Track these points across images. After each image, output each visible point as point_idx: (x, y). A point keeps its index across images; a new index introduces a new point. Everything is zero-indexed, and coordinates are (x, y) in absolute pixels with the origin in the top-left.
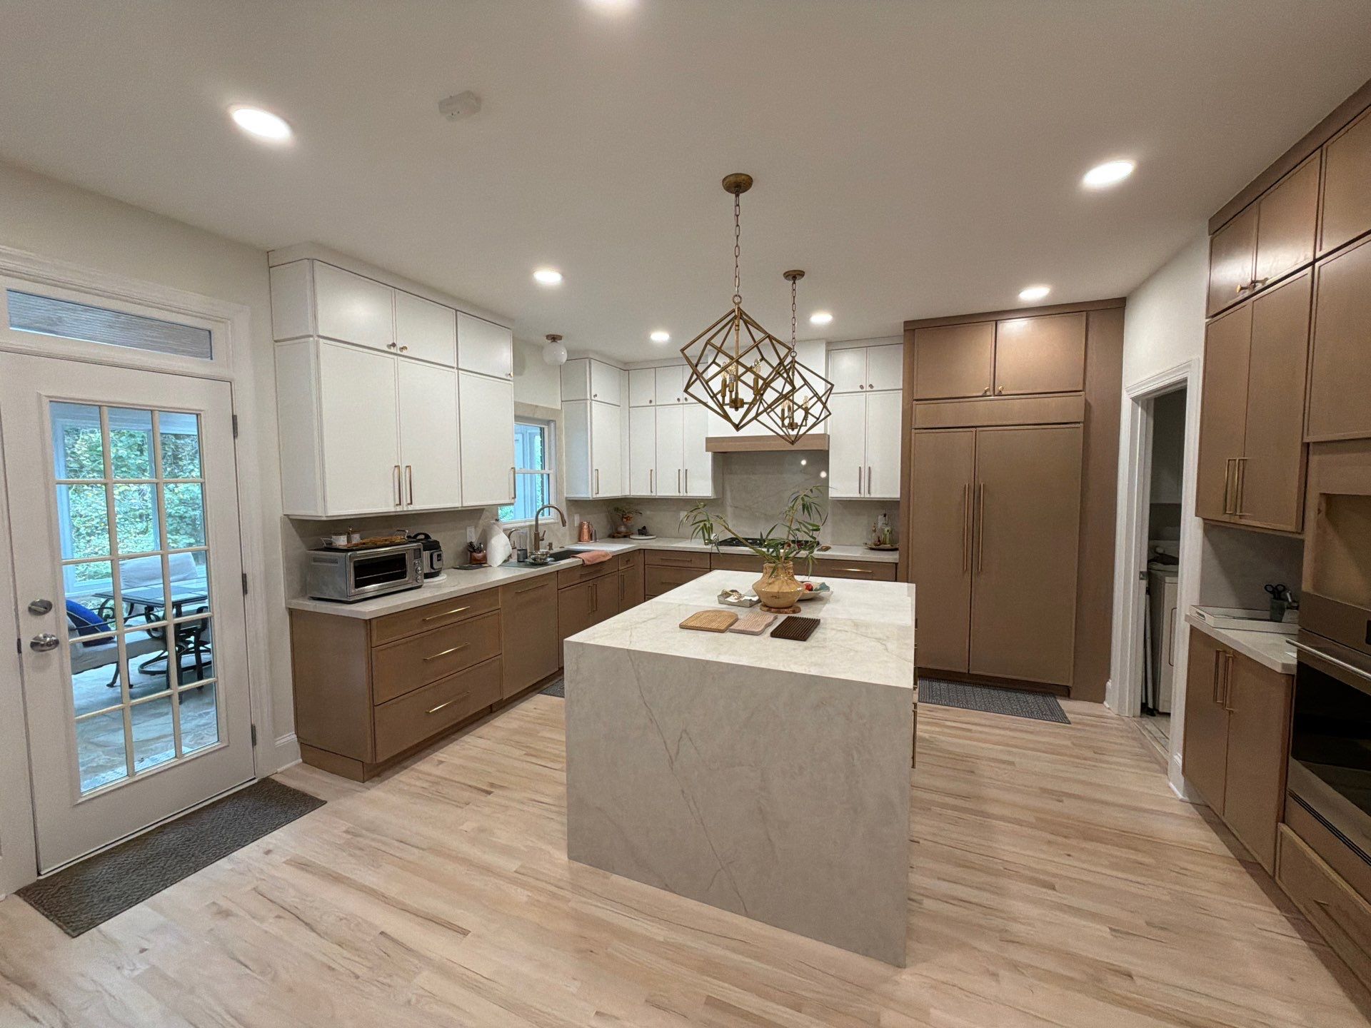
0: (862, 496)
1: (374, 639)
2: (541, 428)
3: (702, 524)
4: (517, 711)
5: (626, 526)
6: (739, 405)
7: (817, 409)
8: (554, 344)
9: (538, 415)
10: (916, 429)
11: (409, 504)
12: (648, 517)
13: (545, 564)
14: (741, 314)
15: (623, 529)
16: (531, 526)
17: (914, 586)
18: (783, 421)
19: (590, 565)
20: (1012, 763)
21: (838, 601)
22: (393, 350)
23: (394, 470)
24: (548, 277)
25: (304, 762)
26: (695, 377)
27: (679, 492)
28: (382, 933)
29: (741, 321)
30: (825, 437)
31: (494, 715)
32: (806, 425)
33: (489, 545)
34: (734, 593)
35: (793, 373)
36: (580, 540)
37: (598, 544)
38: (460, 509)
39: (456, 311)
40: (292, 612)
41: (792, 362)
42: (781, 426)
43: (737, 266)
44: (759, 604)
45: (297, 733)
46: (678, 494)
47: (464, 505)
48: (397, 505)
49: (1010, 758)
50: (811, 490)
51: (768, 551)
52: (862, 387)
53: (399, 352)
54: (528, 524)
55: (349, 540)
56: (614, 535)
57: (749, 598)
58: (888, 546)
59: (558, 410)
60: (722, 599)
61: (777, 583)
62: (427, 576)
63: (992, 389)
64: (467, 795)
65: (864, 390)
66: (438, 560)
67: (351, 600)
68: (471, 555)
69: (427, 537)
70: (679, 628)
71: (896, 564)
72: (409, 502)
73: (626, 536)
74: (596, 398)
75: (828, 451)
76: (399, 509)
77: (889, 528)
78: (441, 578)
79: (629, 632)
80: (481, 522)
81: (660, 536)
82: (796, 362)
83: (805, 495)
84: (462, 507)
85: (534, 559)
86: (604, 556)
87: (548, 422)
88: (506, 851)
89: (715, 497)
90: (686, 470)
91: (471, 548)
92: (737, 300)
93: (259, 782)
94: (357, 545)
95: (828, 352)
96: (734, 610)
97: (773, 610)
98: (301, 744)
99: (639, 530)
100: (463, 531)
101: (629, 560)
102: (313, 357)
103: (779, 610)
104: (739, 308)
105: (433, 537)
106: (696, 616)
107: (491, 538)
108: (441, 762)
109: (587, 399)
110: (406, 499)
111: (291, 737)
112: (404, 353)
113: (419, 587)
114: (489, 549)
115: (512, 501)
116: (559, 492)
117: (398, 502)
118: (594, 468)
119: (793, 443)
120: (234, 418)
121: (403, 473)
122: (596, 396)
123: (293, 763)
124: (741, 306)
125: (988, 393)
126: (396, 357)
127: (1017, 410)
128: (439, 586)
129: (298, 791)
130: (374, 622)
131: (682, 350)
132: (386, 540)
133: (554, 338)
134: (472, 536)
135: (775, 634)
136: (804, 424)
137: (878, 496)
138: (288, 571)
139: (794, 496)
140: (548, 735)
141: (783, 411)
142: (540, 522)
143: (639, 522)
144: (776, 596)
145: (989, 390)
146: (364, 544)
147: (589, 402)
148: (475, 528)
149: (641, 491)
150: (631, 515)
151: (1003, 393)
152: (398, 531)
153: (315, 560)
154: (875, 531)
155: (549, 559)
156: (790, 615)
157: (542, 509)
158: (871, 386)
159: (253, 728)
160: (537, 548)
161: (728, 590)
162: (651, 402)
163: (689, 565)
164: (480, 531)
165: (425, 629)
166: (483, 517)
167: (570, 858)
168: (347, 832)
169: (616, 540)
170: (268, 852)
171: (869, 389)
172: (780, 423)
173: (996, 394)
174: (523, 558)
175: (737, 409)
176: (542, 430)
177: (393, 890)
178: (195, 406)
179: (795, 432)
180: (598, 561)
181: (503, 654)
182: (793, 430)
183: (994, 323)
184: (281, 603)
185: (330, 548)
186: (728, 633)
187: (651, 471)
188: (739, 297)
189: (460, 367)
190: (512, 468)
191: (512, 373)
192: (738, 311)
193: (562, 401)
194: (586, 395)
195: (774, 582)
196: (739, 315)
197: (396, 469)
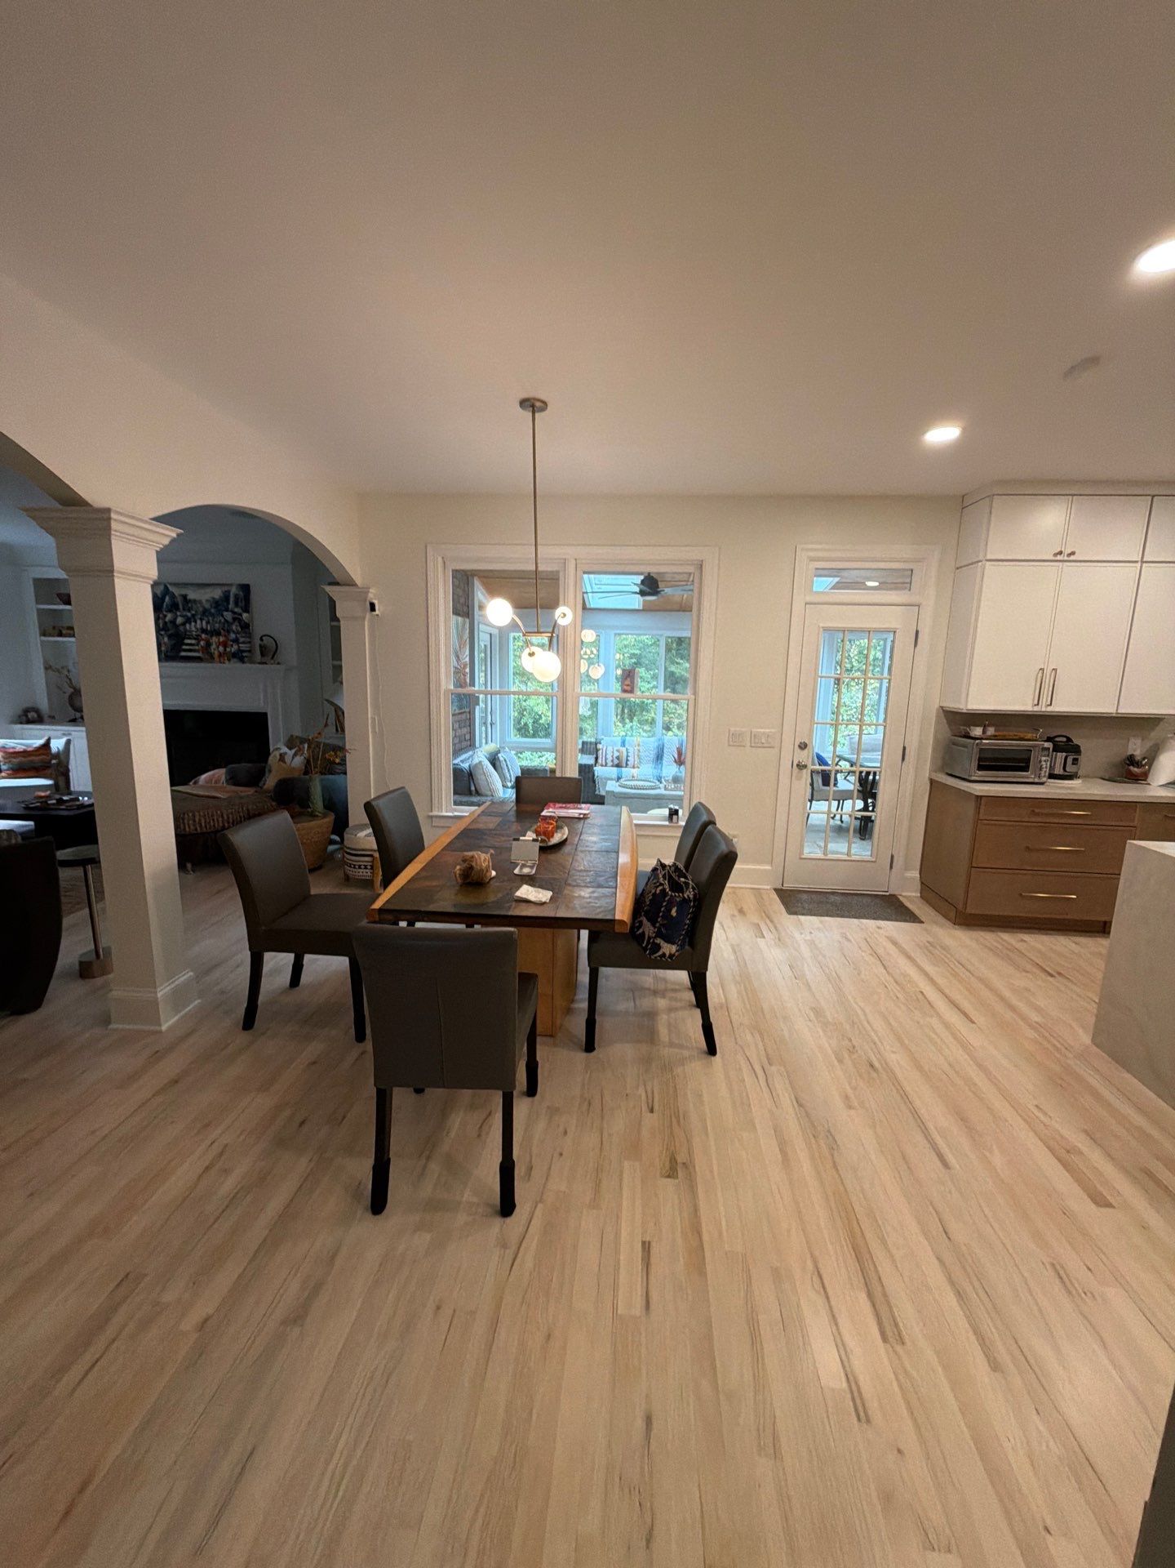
1: (982, 811)
11: (1048, 705)
22: (1059, 558)
23: (1036, 672)
25: (921, 895)
28: (922, 992)
33: (1155, 762)
38: (1114, 715)
39: (1154, 496)
40: (932, 781)
45: (920, 873)
47: (1121, 712)
48: (1035, 705)
53: (1066, 558)
55: (984, 732)
62: (1055, 776)
64: (1029, 967)
66: (1073, 764)
68: (1127, 768)
69: (1068, 739)
72: (1049, 703)
76: (1036, 709)
78: (1074, 782)
80: (1153, 734)
84: (1117, 714)
88: (1038, 1009)
91: (1131, 761)
93: (889, 895)
94: (989, 736)
98: (922, 883)
100: (1123, 741)
102: (978, 580)
105: (1076, 741)
107: (1162, 754)
110: (1045, 700)
112: (1074, 558)
113: (1042, 784)
117: (1036, 702)
120: (917, 632)
121: (1048, 676)
123: (914, 894)
126: (1061, 564)
128: (1070, 789)
129: (906, 905)
130: (983, 799)
134: (1136, 748)
138: (934, 750)
146: (996, 735)
148: (1143, 740)
152: (1031, 728)
153: (954, 744)
159: (892, 857)
164: (1148, 744)
165: (1033, 820)
167: (1093, 1041)
168: (928, 942)
170: (879, 928)
177: (940, 981)
178: (893, 625)
184: (926, 774)
185: (967, 736)
189: (1146, 559)
197: (1041, 671)
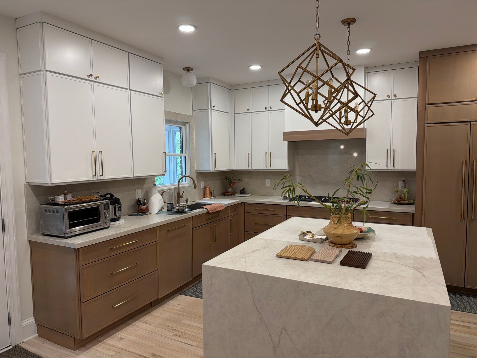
0: (389, 169)
1: (81, 260)
2: (180, 127)
3: (288, 188)
4: (166, 305)
5: (232, 188)
6: (318, 109)
8: (188, 73)
9: (179, 119)
10: (427, 124)
11: (101, 175)
12: (246, 183)
13: (185, 212)
15: (230, 190)
16: (175, 188)
17: (431, 229)
19: (211, 213)
21: (380, 240)
22: (91, 78)
23: (92, 155)
24: (187, 29)
25: (38, 336)
26: (288, 91)
27: (266, 167)
29: (320, 51)
30: (364, 130)
31: (154, 308)
32: (356, 122)
33: (150, 201)
34: (309, 233)
36: (204, 197)
37: (215, 199)
38: (132, 178)
39: (129, 53)
40: (31, 243)
43: (317, 14)
44: (327, 241)
45: (35, 318)
46: (265, 168)
47: (135, 176)
48: (94, 176)
51: (333, 205)
52: (389, 96)
53: (94, 80)
54: (173, 187)
55: (65, 198)
56: (225, 194)
57: (320, 237)
58: (406, 202)
59: (190, 116)
60: (302, 237)
61: (340, 227)
62: (113, 220)
65: (390, 98)
66: (119, 211)
67: (67, 236)
68: (139, 206)
69: (112, 196)
70: (276, 257)
71: (413, 213)
72: (101, 174)
73: (232, 194)
74: (214, 108)
75: (365, 139)
76: (95, 178)
77: (407, 190)
78: (121, 222)
79: (244, 259)
80: (144, 186)
81: (253, 194)
83: (358, 169)
84: (134, 177)
85: (178, 210)
86: (220, 207)
87: (185, 124)
89: (289, 170)
90: (271, 153)
91: (139, 202)
92: (317, 37)
93: (12, 348)
94: (70, 201)
95: (366, 74)
96: (311, 245)
97: (337, 245)
98: (38, 325)
99: (240, 191)
100: (135, 192)
101: (235, 210)
102: (43, 84)
103: (342, 246)
104: (318, 42)
105: (116, 196)
106: (286, 249)
107: (151, 196)
108: (122, 339)
109: (209, 109)
110: (99, 172)
111: (32, 320)
112: (98, 80)
113: (108, 228)
114: (149, 203)
115: (164, 173)
116: (192, 167)
117: (94, 174)
118: (214, 152)
119: (347, 134)
121: (97, 156)
122: (214, 106)
123: (32, 337)
124: (320, 41)
126: (93, 83)
128: (119, 227)
129: (36, 355)
130: (81, 250)
131: (280, 73)
132: (87, 198)
133: (188, 70)
134: (139, 195)
135: (343, 264)
137: (400, 168)
138: (29, 217)
140: (188, 323)
142: (180, 186)
143: (240, 186)
144: (340, 236)
146: (74, 200)
147: (210, 111)
149: (242, 166)
150: (235, 181)
152: (94, 192)
153: (45, 211)
154: (397, 192)
155: (187, 209)
156: (351, 249)
157: (182, 178)
158: (395, 96)
159: (9, 315)
160: (179, 202)
161: (305, 231)
162: (248, 110)
163: (273, 213)
164: (144, 192)
165: (111, 254)
166: (146, 182)
169: (227, 196)
171: (393, 98)
172: (339, 121)
174: (170, 210)
175: (316, 112)
176: (181, 129)
179: (349, 127)
180: (216, 211)
181: (159, 270)
182: (347, 125)
184: (25, 238)
185: (54, 203)
186: (310, 262)
187: (248, 153)
188: (319, 35)
189: (131, 89)
190: (164, 153)
191: (163, 93)
192: (318, 44)
193: (193, 110)
194: (208, 106)
195: (338, 227)
196: (319, 47)
197: (93, 153)
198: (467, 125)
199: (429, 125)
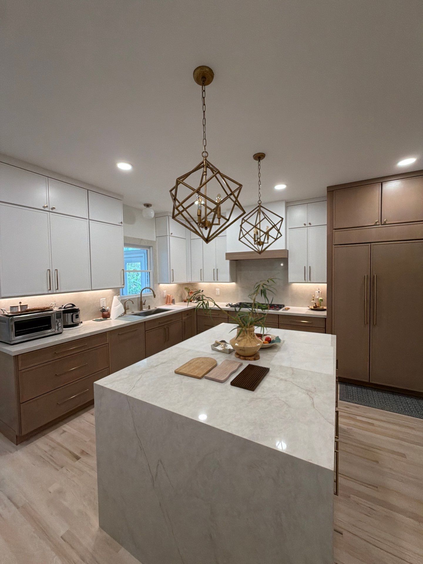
0: (306, 282)
1: (20, 365)
2: (146, 250)
6: (207, 226)
7: (273, 233)
8: (148, 208)
9: (142, 244)
10: (335, 245)
14: (208, 165)
16: (138, 298)
17: (335, 336)
18: (255, 241)
20: (404, 456)
21: (286, 349)
22: (46, 209)
24: (124, 166)
27: (214, 280)
29: (208, 170)
30: (286, 252)
32: (268, 243)
34: (222, 343)
35: (260, 213)
36: (166, 303)
39: (88, 190)
41: (259, 206)
42: (253, 244)
44: (234, 353)
47: (93, 289)
49: (402, 451)
50: (268, 281)
52: (305, 224)
53: (50, 210)
57: (230, 347)
58: (320, 308)
59: (155, 241)
60: (213, 347)
61: (243, 340)
62: (68, 327)
63: (380, 221)
65: (306, 226)
68: (103, 313)
69: (73, 305)
70: (174, 373)
71: (325, 319)
72: (57, 288)
73: (190, 301)
74: (172, 235)
75: (288, 258)
76: (50, 292)
77: (321, 298)
79: (140, 376)
82: (261, 206)
83: (264, 284)
87: (149, 247)
90: (217, 269)
91: (103, 309)
92: (205, 155)
95: (287, 208)
96: (217, 357)
97: (242, 358)
100: (99, 301)
103: (245, 357)
104: (206, 160)
105: (77, 306)
106: (190, 363)
108: (64, 432)
109: (168, 236)
110: (54, 287)
112: (54, 211)
113: (61, 333)
115: (123, 286)
116: (155, 280)
117: (49, 289)
118: (171, 269)
119: (260, 253)
121: (53, 274)
122: (172, 234)
125: (378, 224)
126: (48, 213)
127: (397, 232)
130: (19, 356)
133: (148, 205)
134: (104, 303)
135: (233, 384)
136: (266, 241)
137: (315, 282)
139: (258, 285)
141: (255, 235)
142: (142, 296)
144: (242, 349)
145: (378, 222)
148: (106, 299)
151: (387, 223)
156: (251, 363)
158: (310, 224)
160: (141, 308)
161: (220, 340)
163: (218, 317)
164: (109, 301)
165: (57, 358)
167: (100, 526)
171: (309, 225)
172: (253, 242)
173: (382, 223)
175: (206, 228)
181: (110, 367)
182: (260, 246)
183: (380, 183)
186: (204, 379)
187: (201, 270)
188: (206, 152)
189: (90, 219)
190: (122, 270)
191: (123, 222)
192: (205, 162)
193: (156, 237)
194: (167, 234)
195: (242, 340)
196: (206, 164)
197: (49, 271)
198: (368, 246)
199: (336, 246)
